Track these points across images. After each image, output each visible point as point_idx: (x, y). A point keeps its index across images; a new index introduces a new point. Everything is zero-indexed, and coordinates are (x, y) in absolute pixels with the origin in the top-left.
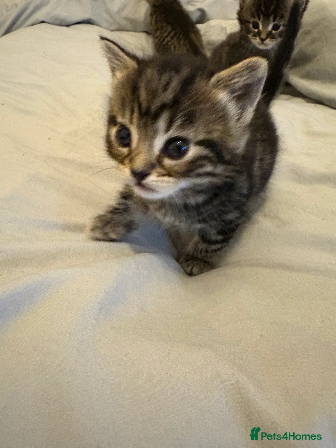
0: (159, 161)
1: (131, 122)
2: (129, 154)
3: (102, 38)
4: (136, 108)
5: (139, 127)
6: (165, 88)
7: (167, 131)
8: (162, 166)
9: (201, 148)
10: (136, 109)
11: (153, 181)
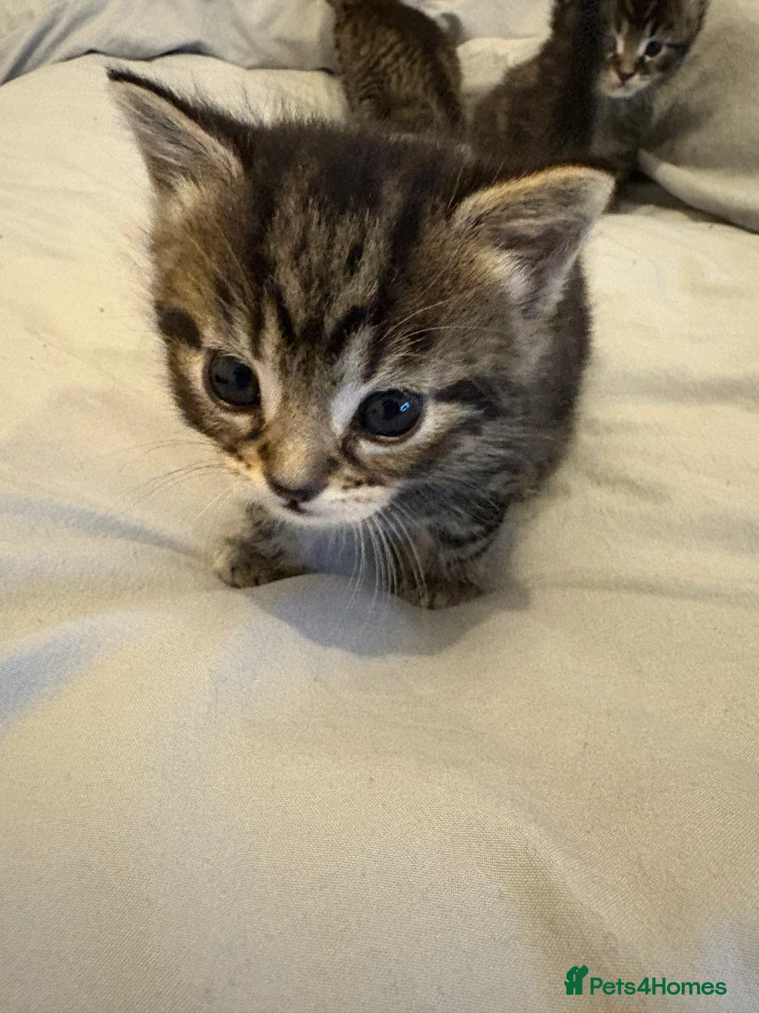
0: (347, 450)
1: (257, 354)
2: (255, 434)
3: (116, 76)
4: (273, 319)
5: (283, 369)
6: (352, 264)
7: (367, 377)
8: (354, 460)
9: (455, 405)
10: (271, 323)
11: (332, 502)
